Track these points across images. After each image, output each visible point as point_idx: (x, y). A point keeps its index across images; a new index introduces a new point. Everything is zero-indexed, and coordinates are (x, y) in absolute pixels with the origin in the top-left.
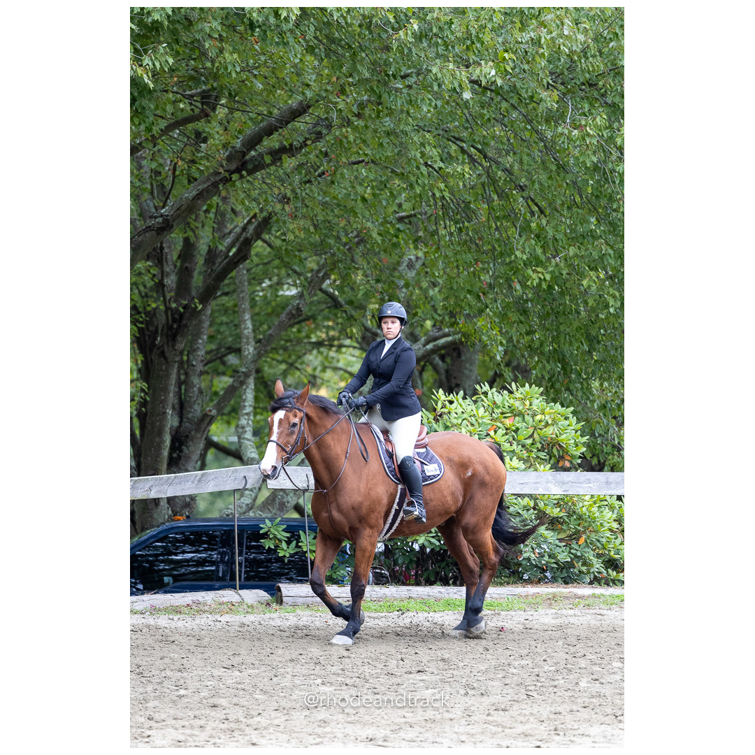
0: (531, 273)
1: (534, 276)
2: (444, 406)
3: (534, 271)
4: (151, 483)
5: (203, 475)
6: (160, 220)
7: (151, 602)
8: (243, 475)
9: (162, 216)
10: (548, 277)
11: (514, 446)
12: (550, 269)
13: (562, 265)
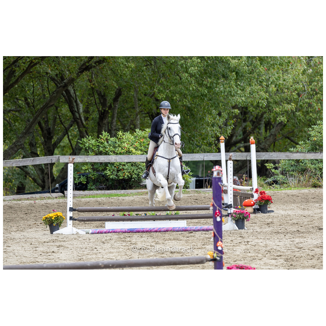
0: (159, 95)
1: (160, 96)
2: (121, 136)
3: (160, 95)
4: (13, 162)
5: (34, 159)
6: (64, 84)
7: (13, 198)
8: (50, 159)
9: (64, 82)
10: (164, 96)
11: (142, 148)
12: (165, 94)
13: (169, 93)
